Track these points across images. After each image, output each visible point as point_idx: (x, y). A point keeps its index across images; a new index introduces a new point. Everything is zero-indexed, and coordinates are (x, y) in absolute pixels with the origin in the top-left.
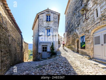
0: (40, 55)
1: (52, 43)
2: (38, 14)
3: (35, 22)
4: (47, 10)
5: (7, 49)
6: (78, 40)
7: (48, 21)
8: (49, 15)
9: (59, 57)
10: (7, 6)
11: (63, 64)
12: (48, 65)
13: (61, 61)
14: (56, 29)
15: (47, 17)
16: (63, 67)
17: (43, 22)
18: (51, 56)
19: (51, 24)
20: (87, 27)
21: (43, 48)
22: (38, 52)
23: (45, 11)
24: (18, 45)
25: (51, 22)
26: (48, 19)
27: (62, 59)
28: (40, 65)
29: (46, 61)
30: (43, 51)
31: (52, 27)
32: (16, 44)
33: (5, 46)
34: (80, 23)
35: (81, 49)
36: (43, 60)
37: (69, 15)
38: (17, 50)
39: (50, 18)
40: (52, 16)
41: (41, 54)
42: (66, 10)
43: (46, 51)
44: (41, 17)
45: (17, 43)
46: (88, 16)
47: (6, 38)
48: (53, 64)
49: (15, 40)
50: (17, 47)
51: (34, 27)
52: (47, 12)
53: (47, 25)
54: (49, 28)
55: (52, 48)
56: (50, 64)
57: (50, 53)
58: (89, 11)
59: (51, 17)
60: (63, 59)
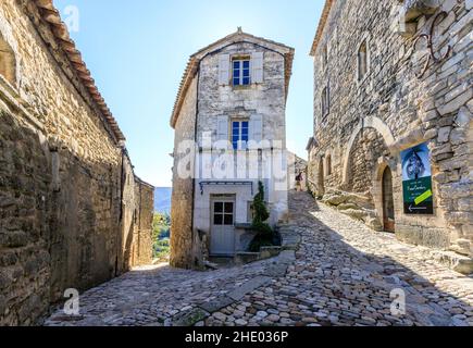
0: (201, 239)
1: (260, 183)
2: (197, 57)
3: (184, 92)
4: (234, 35)
5: (33, 217)
6: (387, 167)
7: (241, 83)
8: (244, 58)
9: (298, 257)
10: (48, 6)
11: (323, 301)
12: (241, 309)
13: (309, 283)
14: (275, 117)
15: (236, 65)
17: (216, 89)
18: (254, 247)
19: (253, 98)
20: (443, 96)
21: (218, 207)
22: (192, 228)
23: (228, 43)
24: (104, 195)
25: (253, 86)
26: (241, 77)
27: (314, 271)
28: (199, 305)
29: (232, 281)
30: (217, 220)
31: (259, 111)
32: (93, 189)
33: (20, 201)
34: (394, 86)
35: (407, 211)
36: (213, 269)
37: (331, 57)
38: (98, 216)
39: (246, 73)
40: (257, 61)
41: (204, 237)
42: (317, 38)
43: (229, 220)
44: (208, 67)
45: (101, 187)
46: (447, 40)
47: (29, 157)
48: (271, 300)
49: (87, 171)
50: (96, 204)
51: (178, 114)
52: (234, 43)
53: (234, 103)
54: (242, 113)
55: (259, 206)
56: (253, 300)
57: (246, 229)
58: (451, 17)
59: (252, 68)
60: (319, 270)
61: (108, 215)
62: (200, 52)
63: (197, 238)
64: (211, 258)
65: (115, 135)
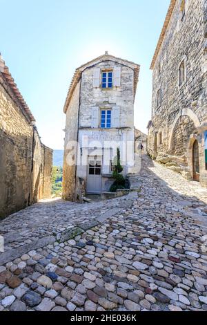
0: (81, 184)
1: (118, 149)
2: (80, 70)
3: (72, 92)
4: (103, 57)
6: (196, 140)
7: (107, 86)
8: (109, 71)
9: (140, 196)
11: (154, 224)
12: (104, 228)
13: (145, 212)
14: (127, 108)
15: (104, 75)
16: (156, 239)
17: (92, 90)
18: (113, 189)
19: (114, 95)
22: (75, 176)
23: (99, 61)
24: (22, 155)
25: (114, 89)
26: (107, 83)
27: (149, 205)
28: (78, 225)
29: (99, 210)
31: (118, 104)
32: (15, 152)
34: (201, 90)
36: (88, 202)
37: (163, 71)
38: (18, 169)
39: (110, 80)
40: (117, 72)
41: (83, 182)
43: (98, 172)
44: (86, 76)
45: (20, 150)
48: (122, 223)
49: (12, 141)
50: (17, 161)
51: (68, 105)
52: (103, 61)
53: (102, 99)
54: (108, 105)
56: (111, 222)
57: (109, 178)
59: (113, 78)
60: (152, 205)
61: (25, 167)
62: (82, 66)
63: (78, 183)
64: (87, 195)
65: (29, 118)
